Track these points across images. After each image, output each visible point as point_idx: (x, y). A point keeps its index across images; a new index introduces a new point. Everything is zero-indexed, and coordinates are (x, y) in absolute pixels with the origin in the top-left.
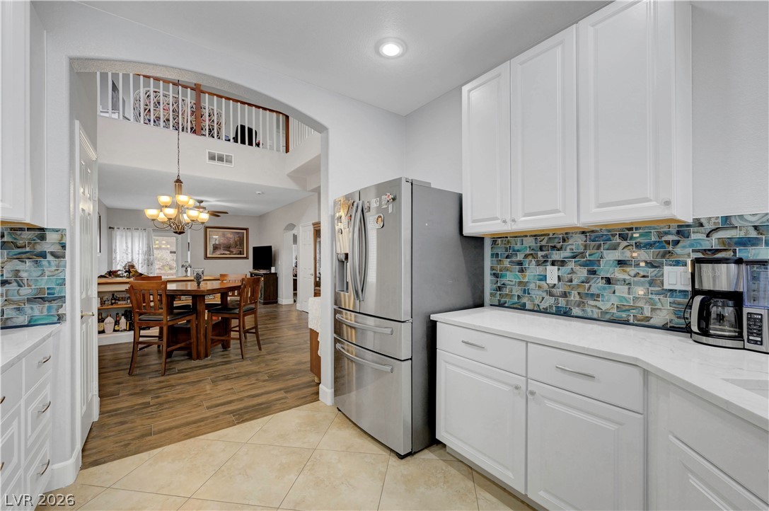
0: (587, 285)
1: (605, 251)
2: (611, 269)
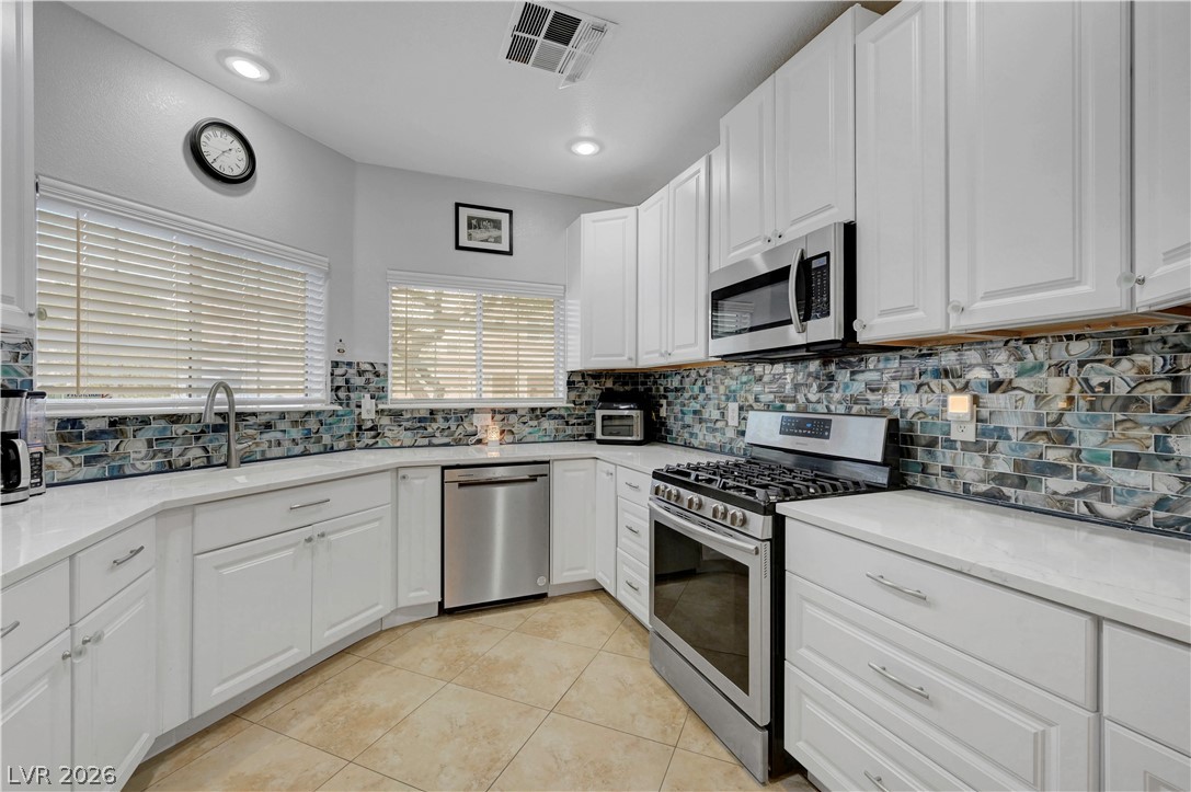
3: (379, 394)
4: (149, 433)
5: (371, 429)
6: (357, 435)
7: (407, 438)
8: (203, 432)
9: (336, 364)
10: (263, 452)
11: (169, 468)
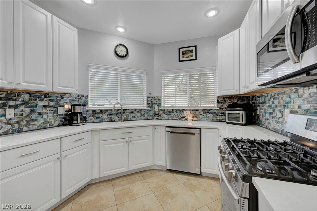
0: (31, 116)
1: (38, 102)
2: (41, 109)
3: (159, 105)
4: (107, 113)
5: (157, 114)
6: (155, 115)
7: (166, 117)
8: (118, 113)
9: (149, 97)
10: (131, 119)
11: (111, 121)
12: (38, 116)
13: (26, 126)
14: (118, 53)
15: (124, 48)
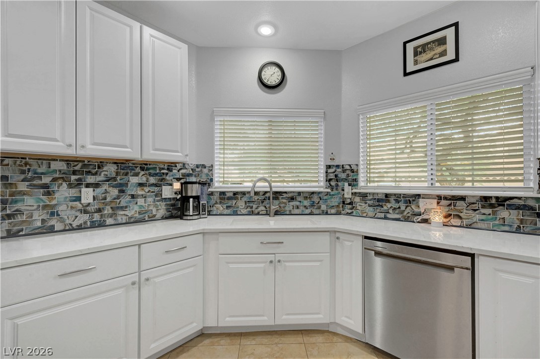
0: (118, 201)
1: (131, 177)
2: (135, 189)
3: (354, 183)
4: (245, 199)
5: (349, 204)
6: (343, 206)
7: (370, 211)
8: (264, 199)
9: (329, 167)
10: (290, 211)
11: (251, 213)
12: (130, 202)
13: (111, 217)
14: (266, 81)
15: (277, 69)
